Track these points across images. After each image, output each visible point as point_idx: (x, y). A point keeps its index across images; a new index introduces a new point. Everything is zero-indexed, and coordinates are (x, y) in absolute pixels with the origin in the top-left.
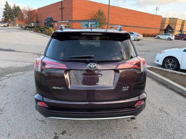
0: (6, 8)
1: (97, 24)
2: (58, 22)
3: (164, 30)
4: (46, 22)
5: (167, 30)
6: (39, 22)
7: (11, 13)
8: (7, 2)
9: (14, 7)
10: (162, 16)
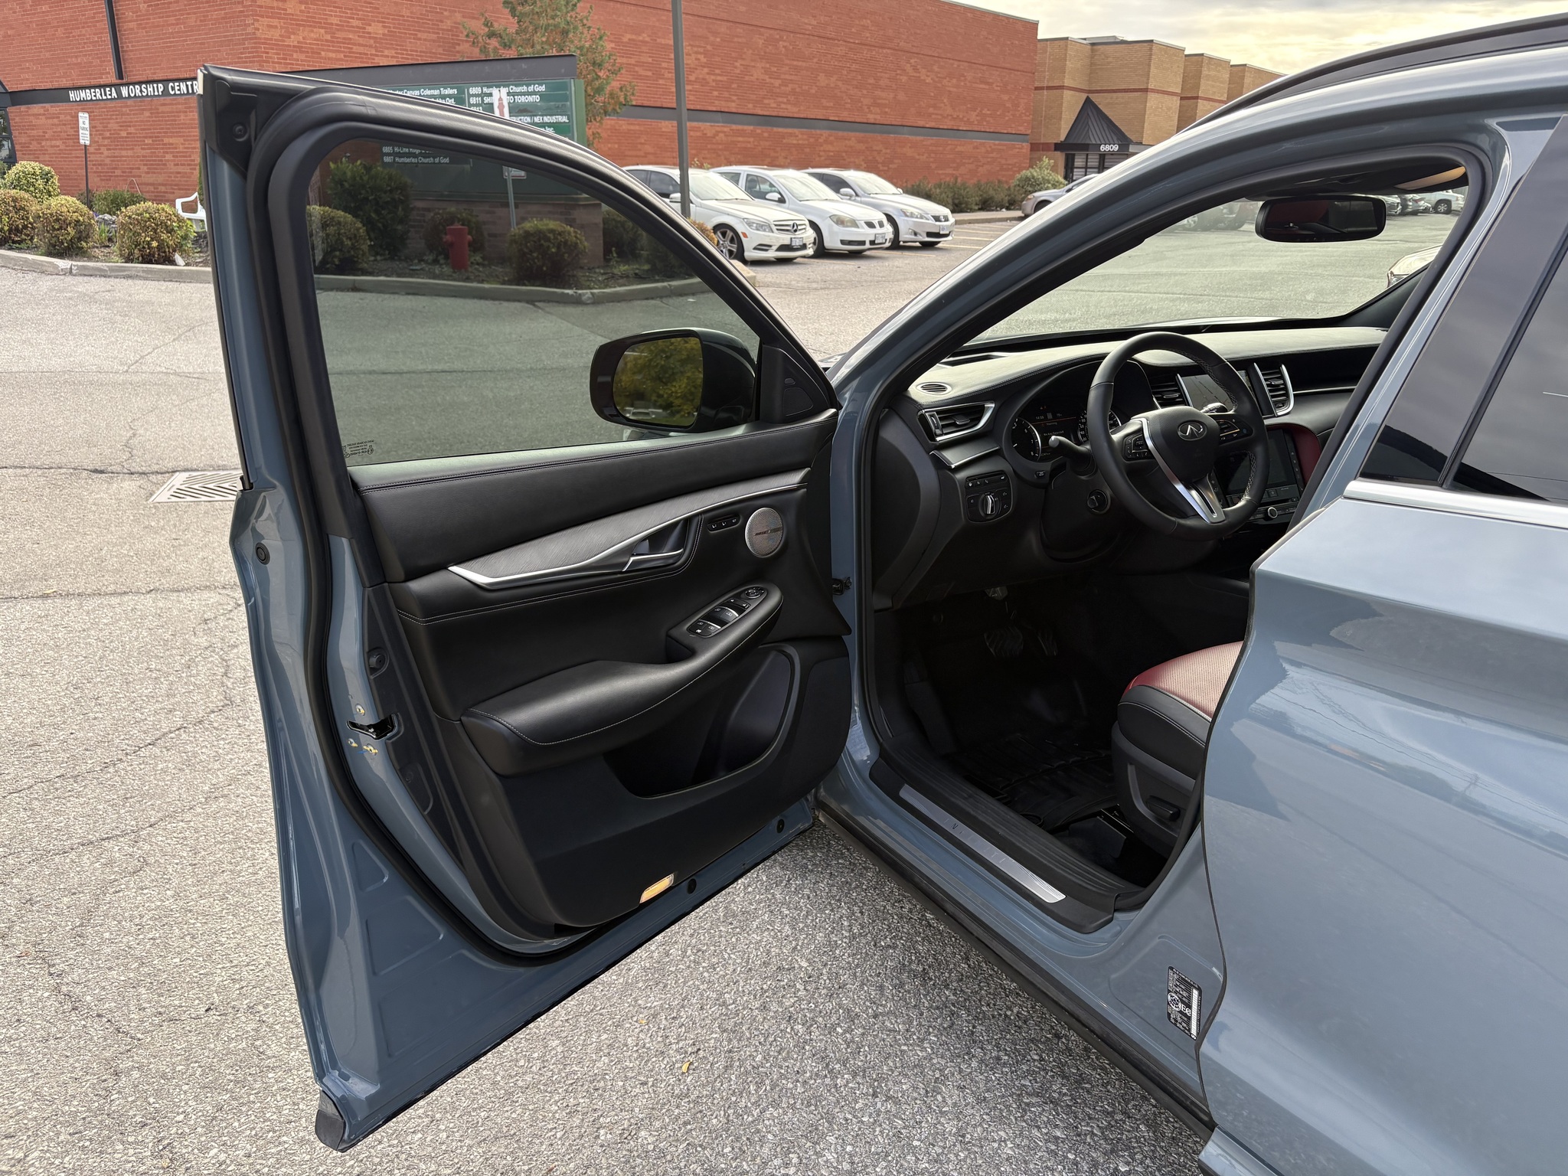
1: (566, 98)
3: (1058, 147)
5: (1085, 147)
10: (1033, 26)
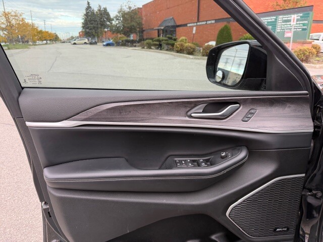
0: (87, 13)
1: (308, 17)
2: (188, 25)
4: (162, 28)
6: (144, 31)
7: (95, 21)
8: (88, 3)
9: (99, 10)
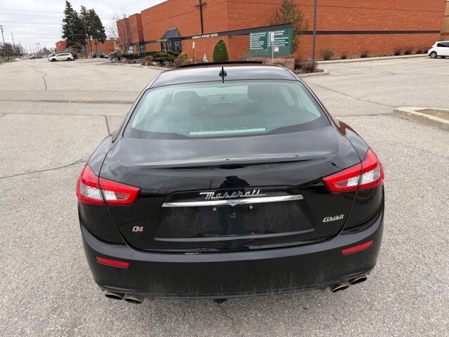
0: (68, 17)
1: (289, 33)
2: (193, 38)
6: (146, 43)
